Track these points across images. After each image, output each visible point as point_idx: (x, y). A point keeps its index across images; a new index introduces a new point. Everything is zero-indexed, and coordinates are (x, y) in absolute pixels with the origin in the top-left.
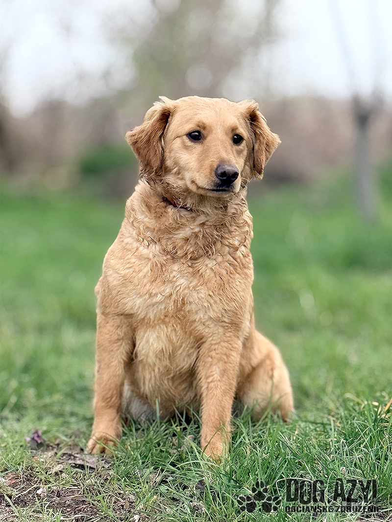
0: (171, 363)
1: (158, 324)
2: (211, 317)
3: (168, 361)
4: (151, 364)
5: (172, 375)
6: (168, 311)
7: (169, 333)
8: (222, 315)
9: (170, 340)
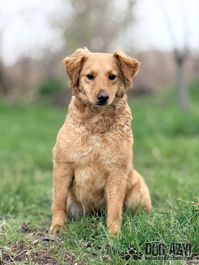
0: (93, 186)
1: (86, 167)
2: (113, 163)
3: (91, 184)
4: (83, 187)
5: (93, 192)
6: (90, 160)
7: (92, 171)
8: (118, 161)
9: (92, 175)
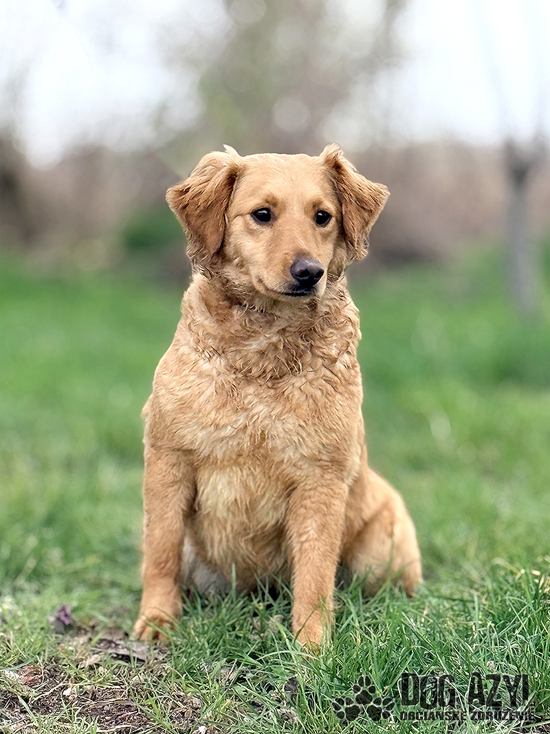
0: (249, 518)
1: (230, 466)
2: (305, 456)
3: (245, 515)
4: (222, 520)
5: (251, 535)
6: (242, 449)
7: (245, 477)
8: (319, 452)
9: (246, 487)
